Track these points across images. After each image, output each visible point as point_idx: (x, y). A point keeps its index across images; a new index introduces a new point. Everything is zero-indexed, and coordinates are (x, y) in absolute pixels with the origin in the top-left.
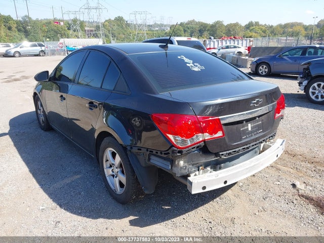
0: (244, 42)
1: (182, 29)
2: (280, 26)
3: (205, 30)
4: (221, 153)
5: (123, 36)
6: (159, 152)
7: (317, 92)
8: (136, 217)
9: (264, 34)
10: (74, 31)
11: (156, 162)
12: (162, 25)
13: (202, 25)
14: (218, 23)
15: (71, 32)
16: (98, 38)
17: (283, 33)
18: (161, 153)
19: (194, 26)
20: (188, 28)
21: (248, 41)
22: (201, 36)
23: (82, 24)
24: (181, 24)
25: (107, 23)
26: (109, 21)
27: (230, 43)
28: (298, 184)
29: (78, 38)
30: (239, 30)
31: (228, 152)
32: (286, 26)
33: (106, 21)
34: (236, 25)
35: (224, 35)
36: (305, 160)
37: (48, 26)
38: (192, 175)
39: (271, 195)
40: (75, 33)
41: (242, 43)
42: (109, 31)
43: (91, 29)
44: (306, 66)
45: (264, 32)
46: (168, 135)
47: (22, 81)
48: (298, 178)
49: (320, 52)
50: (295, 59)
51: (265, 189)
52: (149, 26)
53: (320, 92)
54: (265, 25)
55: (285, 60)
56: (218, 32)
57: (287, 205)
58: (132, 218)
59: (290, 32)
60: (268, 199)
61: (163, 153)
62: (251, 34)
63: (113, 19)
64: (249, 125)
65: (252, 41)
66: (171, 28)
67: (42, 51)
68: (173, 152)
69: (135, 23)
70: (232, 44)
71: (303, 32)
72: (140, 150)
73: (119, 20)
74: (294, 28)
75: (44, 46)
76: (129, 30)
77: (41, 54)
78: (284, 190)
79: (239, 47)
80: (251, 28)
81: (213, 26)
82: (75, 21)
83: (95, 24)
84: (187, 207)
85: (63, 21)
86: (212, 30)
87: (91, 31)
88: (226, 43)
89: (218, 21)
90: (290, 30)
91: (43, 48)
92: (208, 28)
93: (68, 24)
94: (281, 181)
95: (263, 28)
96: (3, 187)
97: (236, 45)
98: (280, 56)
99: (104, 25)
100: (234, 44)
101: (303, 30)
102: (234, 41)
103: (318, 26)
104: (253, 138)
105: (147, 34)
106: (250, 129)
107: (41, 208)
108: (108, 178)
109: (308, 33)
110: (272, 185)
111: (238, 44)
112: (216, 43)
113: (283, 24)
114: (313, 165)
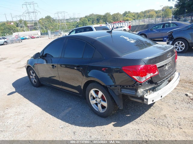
0: (126, 23)
1: (87, 19)
2: (142, 12)
3: (100, 19)
4: (158, 82)
5: (52, 27)
6: (128, 86)
7: (178, 47)
8: (115, 123)
9: (134, 18)
10: (21, 27)
11: (125, 92)
12: (74, 19)
13: (98, 16)
14: (107, 14)
15: (19, 28)
16: (37, 30)
17: (145, 16)
18: (130, 86)
19: (93, 17)
20: (90, 19)
21: (128, 23)
22: (99, 22)
23: (25, 23)
24: (86, 17)
25: (41, 20)
26: (42, 19)
27: (118, 25)
28: (188, 94)
29: (24, 31)
30: (120, 17)
31: (160, 81)
32: (145, 12)
33: (40, 19)
34: (118, 14)
35: (112, 21)
36: (186, 82)
37: (4, 26)
38: (145, 96)
39: (177, 101)
40: (22, 29)
41: (125, 24)
42: (43, 25)
43: (32, 25)
44: (169, 34)
45: (134, 16)
46: (133, 76)
47: (3, 61)
48: (187, 91)
49: (171, 25)
50: (159, 30)
51: (173, 99)
52: (67, 19)
53: (179, 46)
54: (134, 12)
55: (155, 31)
56: (108, 19)
57: (187, 105)
58: (113, 123)
59: (148, 15)
60: (177, 104)
61: (131, 86)
62: (127, 18)
63: (44, 18)
64: (167, 67)
65: (131, 22)
66: (80, 20)
67: (5, 42)
68: (137, 85)
69: (58, 19)
70: (120, 25)
71: (155, 15)
72: (116, 86)
73: (48, 18)
74: (150, 13)
75: (6, 38)
76: (55, 23)
77: (5, 44)
78: (183, 98)
79: (124, 27)
80: (127, 15)
81: (104, 16)
82: (21, 21)
83: (34, 22)
84: (139, 114)
85: (13, 22)
86: (104, 19)
87: (32, 26)
88: (116, 25)
89: (107, 13)
90: (148, 14)
91: (6, 40)
92: (102, 17)
93: (17, 23)
94: (179, 94)
95: (133, 14)
96: (32, 120)
97: (122, 26)
98: (151, 30)
99: (39, 22)
100: (121, 25)
101: (155, 13)
102: (120, 23)
103: (163, 10)
104: (169, 73)
105: (66, 24)
106: (167, 69)
107: (60, 127)
108: (93, 105)
109: (158, 15)
110: (176, 97)
111: (123, 25)
112: (110, 26)
113: (144, 11)
114: (191, 84)
